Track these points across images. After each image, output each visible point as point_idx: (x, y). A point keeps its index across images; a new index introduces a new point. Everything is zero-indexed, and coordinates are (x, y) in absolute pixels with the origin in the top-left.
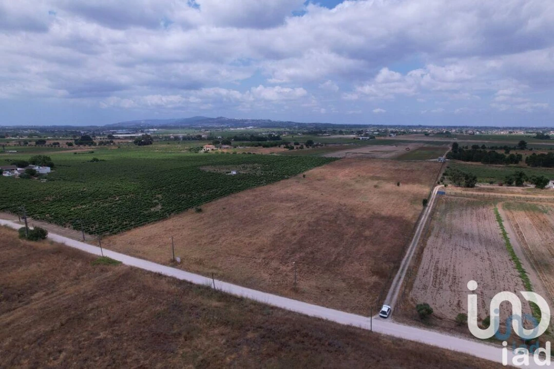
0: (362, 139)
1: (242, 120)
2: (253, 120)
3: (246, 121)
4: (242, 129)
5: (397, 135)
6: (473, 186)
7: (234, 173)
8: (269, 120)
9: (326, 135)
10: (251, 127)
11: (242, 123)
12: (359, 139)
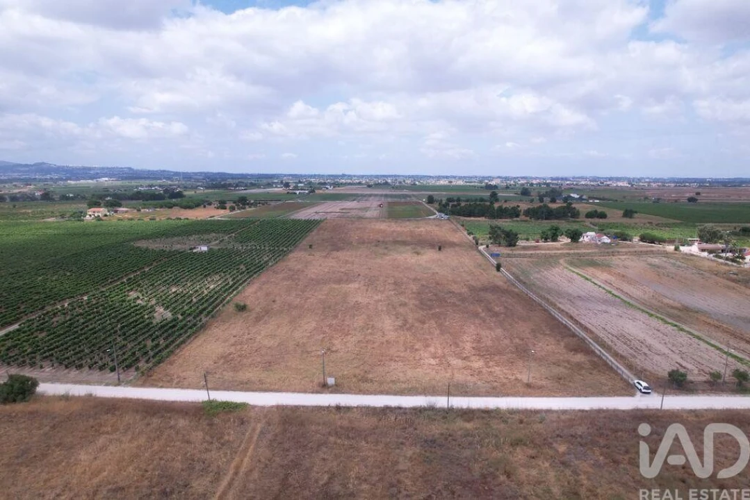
0: (299, 193)
1: (84, 168)
2: (103, 169)
3: (90, 169)
4: (90, 181)
5: (334, 187)
6: (515, 245)
7: (204, 248)
8: (130, 168)
9: (240, 188)
10: (107, 179)
11: (85, 172)
12: (295, 193)
